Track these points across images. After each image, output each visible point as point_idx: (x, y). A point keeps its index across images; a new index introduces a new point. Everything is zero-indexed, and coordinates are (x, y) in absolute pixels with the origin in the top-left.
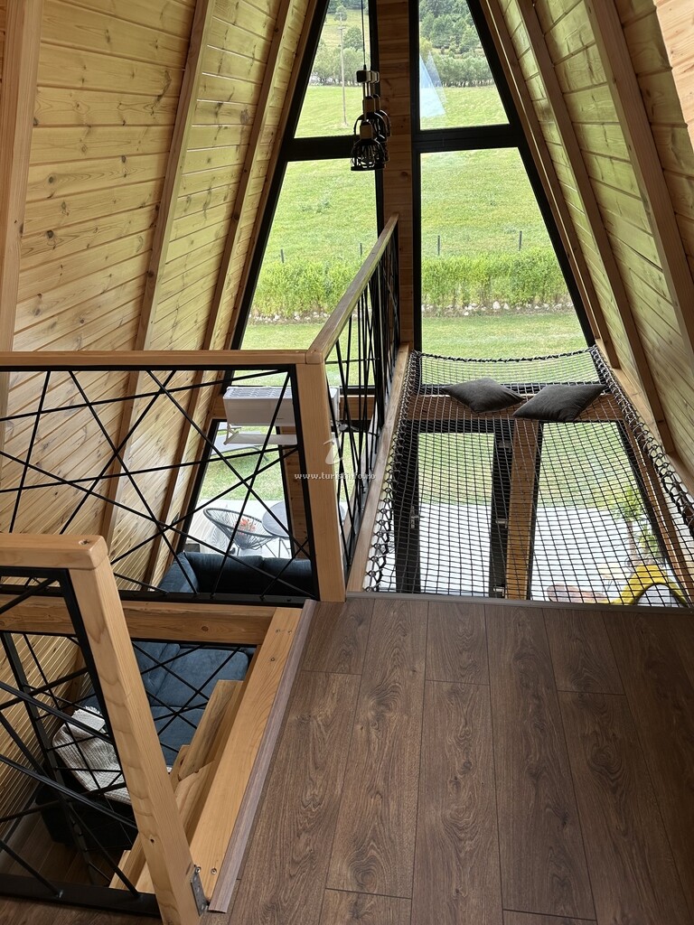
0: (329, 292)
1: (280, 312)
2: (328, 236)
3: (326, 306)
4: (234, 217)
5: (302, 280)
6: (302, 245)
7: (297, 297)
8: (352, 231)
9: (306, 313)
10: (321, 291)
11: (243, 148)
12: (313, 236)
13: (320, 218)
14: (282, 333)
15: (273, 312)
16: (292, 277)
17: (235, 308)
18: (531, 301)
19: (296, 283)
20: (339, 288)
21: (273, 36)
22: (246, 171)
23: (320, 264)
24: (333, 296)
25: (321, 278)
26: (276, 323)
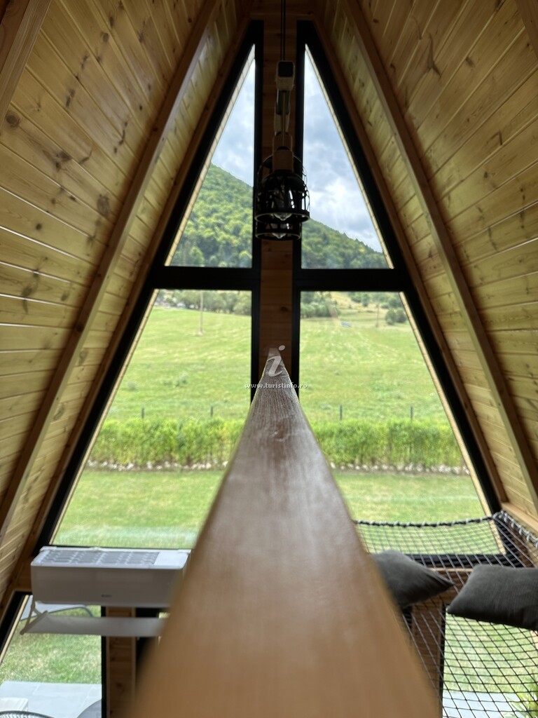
0: (181, 444)
1: (134, 461)
2: (184, 403)
3: (177, 457)
4: (76, 328)
5: (158, 433)
6: (161, 408)
7: (151, 448)
8: (203, 400)
9: (158, 463)
10: (174, 443)
11: (98, 245)
12: (171, 402)
13: (178, 390)
14: (133, 480)
15: (128, 460)
16: (149, 431)
17: (67, 446)
18: (353, 462)
19: (152, 436)
20: (191, 442)
21: (151, 134)
22: (99, 276)
23: (175, 421)
24: (184, 448)
25: (176, 433)
26: (130, 470)
